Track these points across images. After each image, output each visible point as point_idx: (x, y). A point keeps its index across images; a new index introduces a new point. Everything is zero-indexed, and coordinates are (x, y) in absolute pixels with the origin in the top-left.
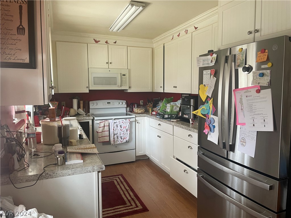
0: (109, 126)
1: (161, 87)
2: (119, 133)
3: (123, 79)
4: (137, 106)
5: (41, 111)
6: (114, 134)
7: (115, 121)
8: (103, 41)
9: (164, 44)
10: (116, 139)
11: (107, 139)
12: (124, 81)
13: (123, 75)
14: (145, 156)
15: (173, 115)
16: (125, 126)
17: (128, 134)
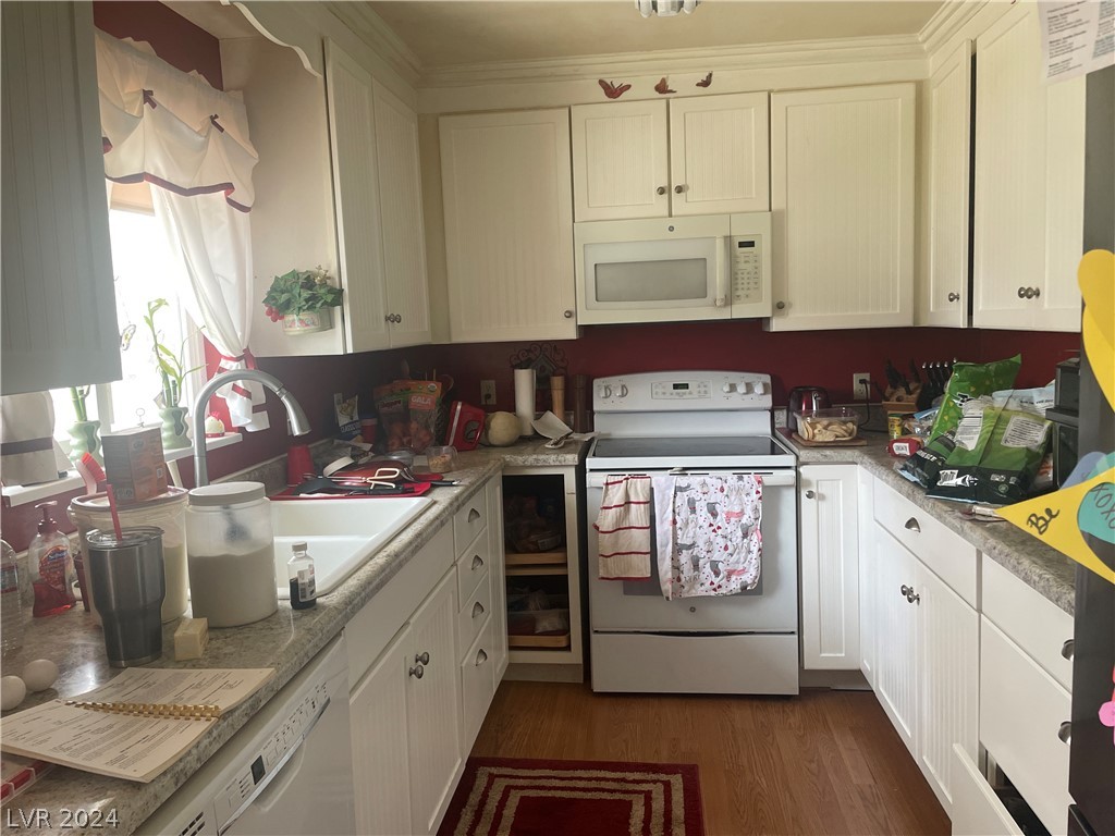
0: (651, 502)
1: (953, 298)
2: (701, 543)
3: (742, 266)
4: (820, 406)
5: (370, 422)
6: (675, 543)
7: (683, 481)
8: (643, 86)
9: (974, 43)
10: (687, 571)
11: (641, 568)
12: (745, 276)
13: (742, 245)
14: (858, 675)
15: (999, 472)
16: (737, 509)
17: (750, 552)
